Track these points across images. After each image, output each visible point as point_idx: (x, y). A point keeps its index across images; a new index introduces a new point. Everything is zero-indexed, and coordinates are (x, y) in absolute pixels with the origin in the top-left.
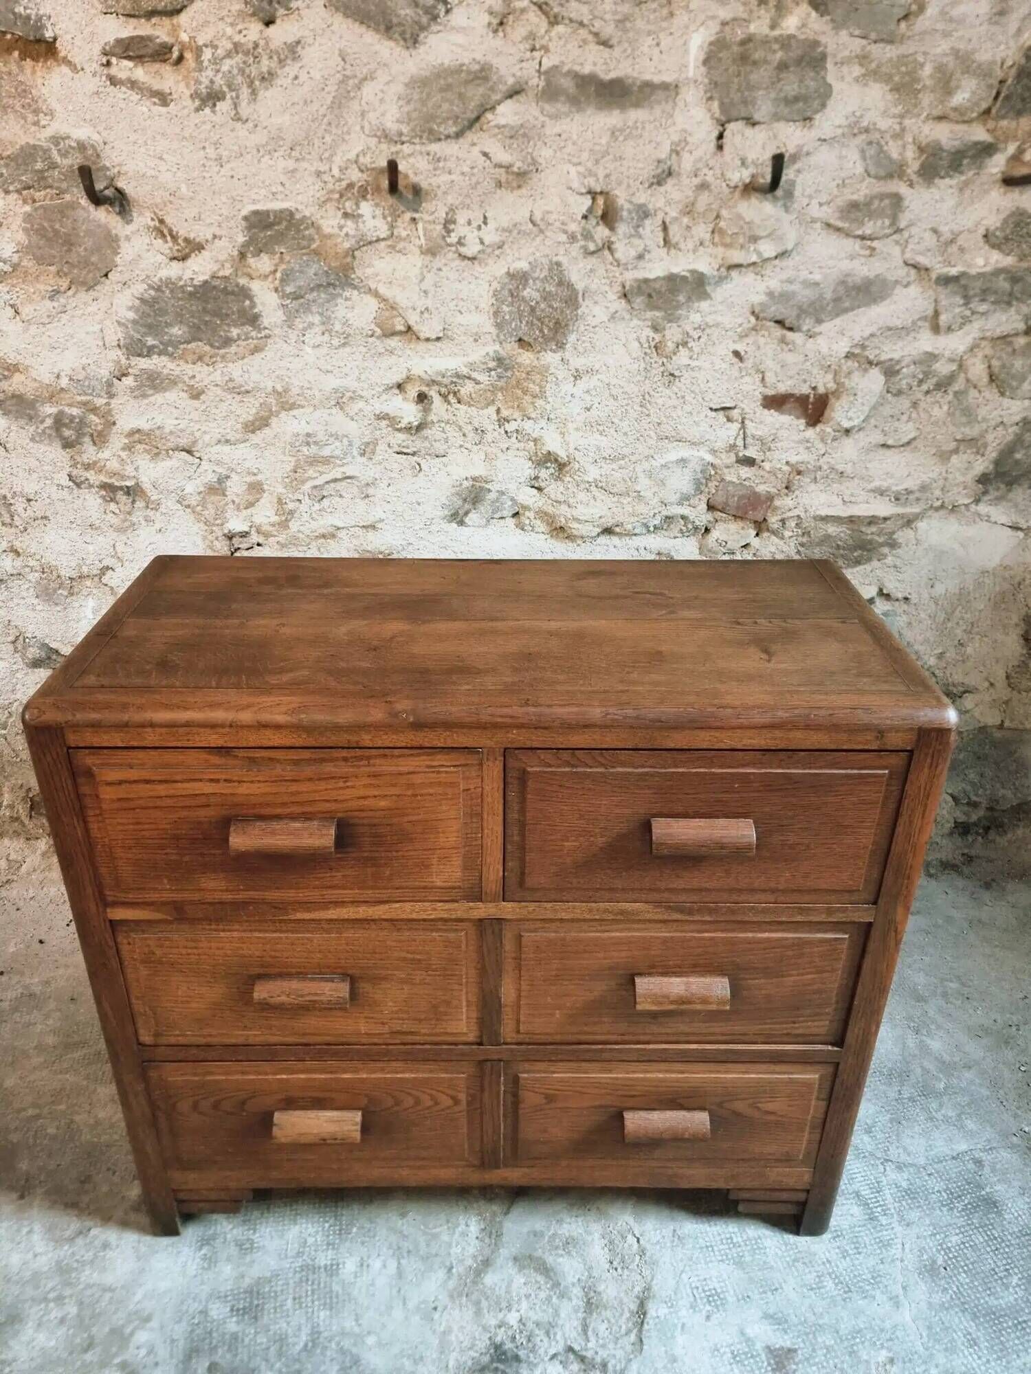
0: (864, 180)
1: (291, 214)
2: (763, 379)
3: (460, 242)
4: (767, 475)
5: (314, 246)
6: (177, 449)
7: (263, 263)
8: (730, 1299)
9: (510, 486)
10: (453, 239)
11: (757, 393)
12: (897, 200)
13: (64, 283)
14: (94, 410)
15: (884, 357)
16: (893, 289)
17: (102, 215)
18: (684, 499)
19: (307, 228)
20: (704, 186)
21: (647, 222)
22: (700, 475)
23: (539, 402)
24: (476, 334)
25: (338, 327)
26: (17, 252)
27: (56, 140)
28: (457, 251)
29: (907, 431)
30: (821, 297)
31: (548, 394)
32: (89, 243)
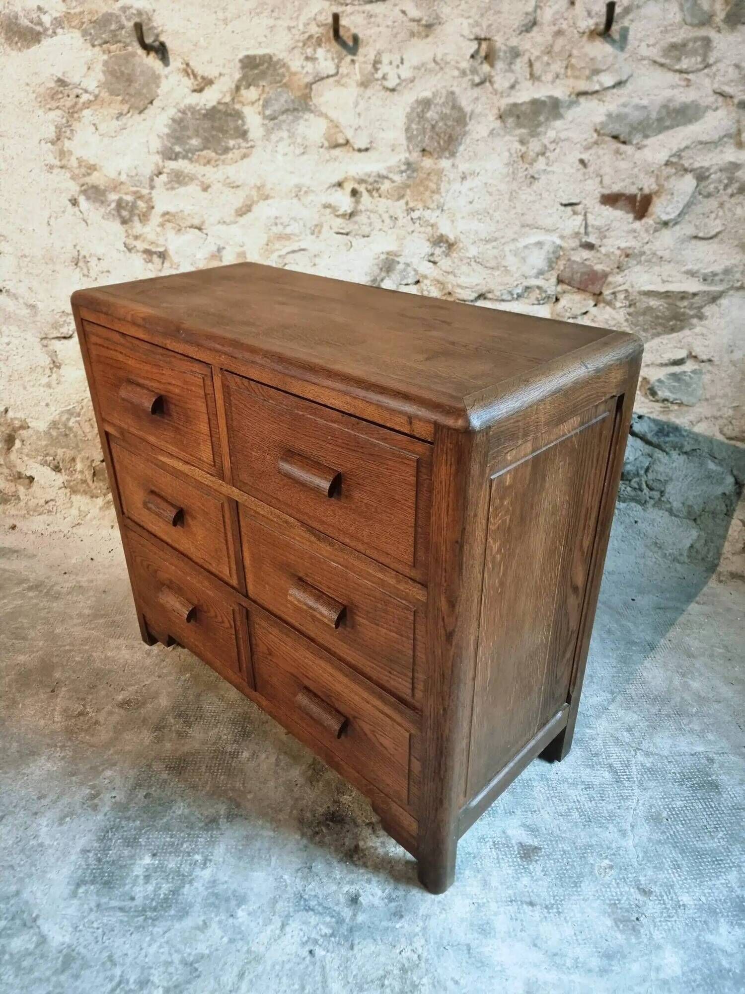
0: (680, 28)
1: (271, 57)
2: (601, 182)
3: (384, 78)
4: (603, 257)
5: (284, 81)
6: (191, 227)
7: (252, 94)
8: (500, 811)
9: (413, 260)
10: (379, 75)
11: (596, 192)
12: (707, 42)
13: (125, 108)
14: (140, 197)
15: (697, 165)
16: (704, 112)
17: (152, 61)
18: (540, 273)
19: (280, 68)
20: (559, 33)
21: (518, 60)
22: (551, 256)
23: (436, 197)
24: (393, 145)
25: (299, 140)
26: (98, 87)
27: (124, 9)
28: (381, 85)
29: (715, 226)
30: (648, 117)
31: (442, 190)
32: (142, 79)
